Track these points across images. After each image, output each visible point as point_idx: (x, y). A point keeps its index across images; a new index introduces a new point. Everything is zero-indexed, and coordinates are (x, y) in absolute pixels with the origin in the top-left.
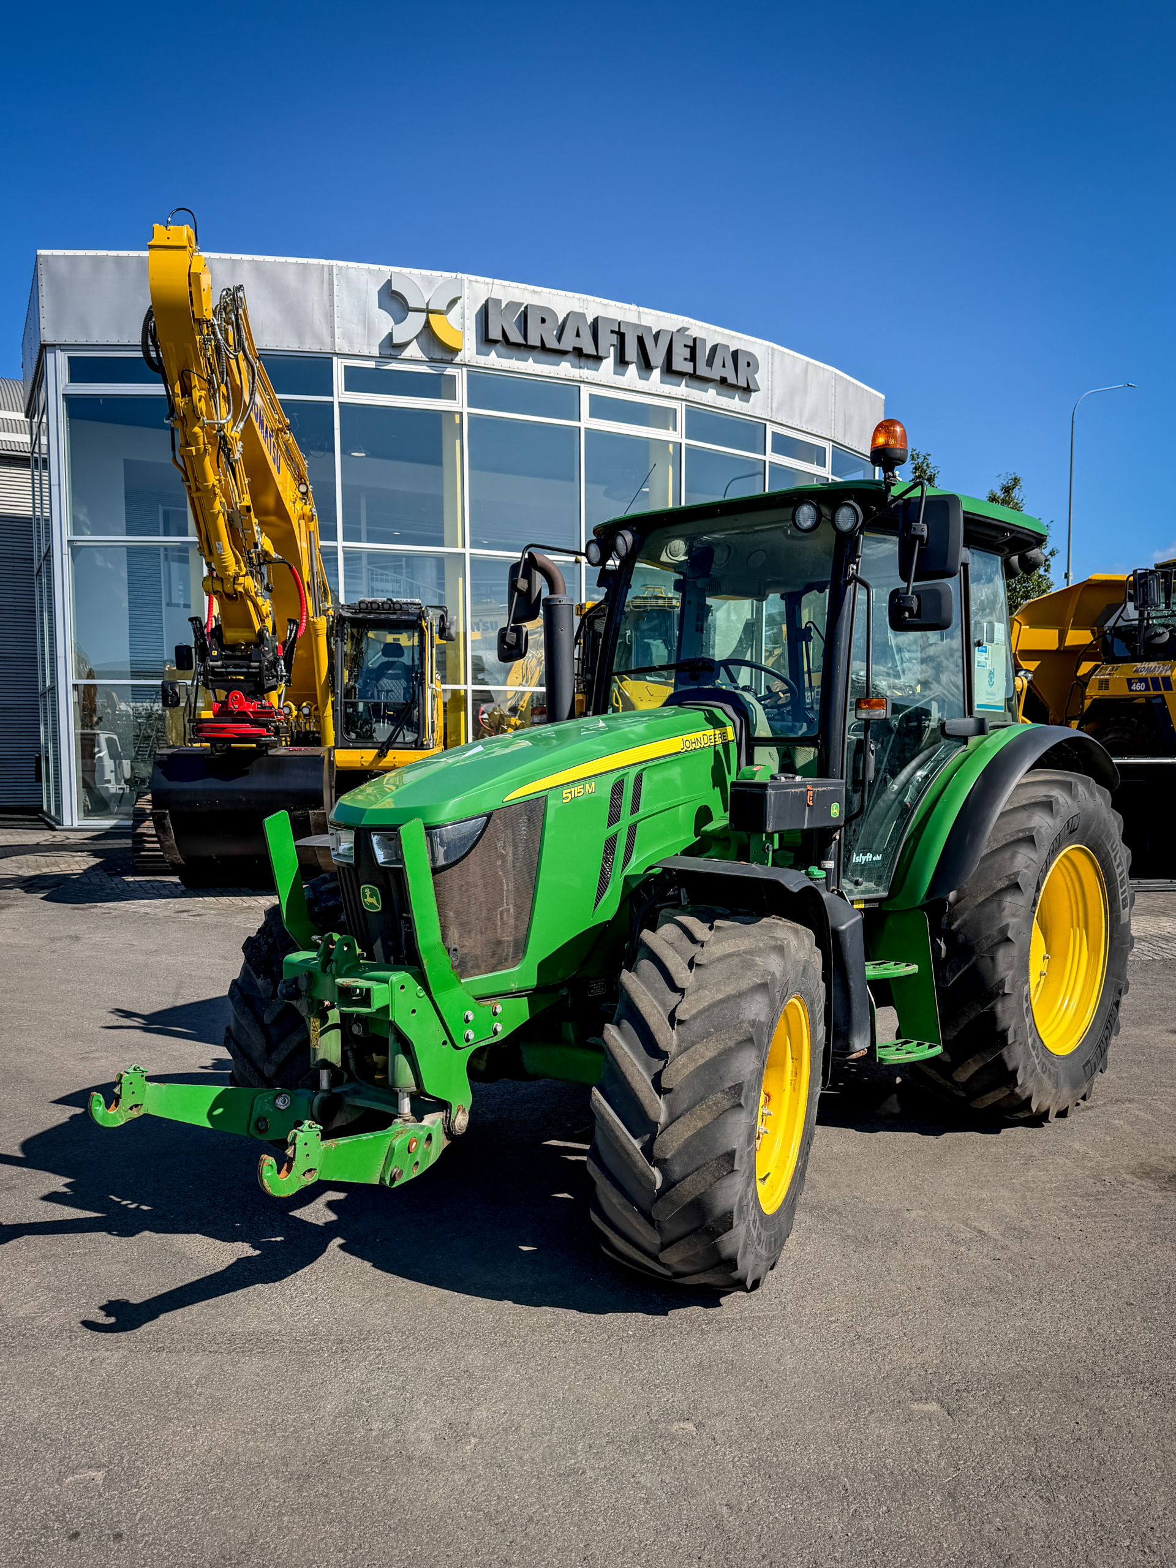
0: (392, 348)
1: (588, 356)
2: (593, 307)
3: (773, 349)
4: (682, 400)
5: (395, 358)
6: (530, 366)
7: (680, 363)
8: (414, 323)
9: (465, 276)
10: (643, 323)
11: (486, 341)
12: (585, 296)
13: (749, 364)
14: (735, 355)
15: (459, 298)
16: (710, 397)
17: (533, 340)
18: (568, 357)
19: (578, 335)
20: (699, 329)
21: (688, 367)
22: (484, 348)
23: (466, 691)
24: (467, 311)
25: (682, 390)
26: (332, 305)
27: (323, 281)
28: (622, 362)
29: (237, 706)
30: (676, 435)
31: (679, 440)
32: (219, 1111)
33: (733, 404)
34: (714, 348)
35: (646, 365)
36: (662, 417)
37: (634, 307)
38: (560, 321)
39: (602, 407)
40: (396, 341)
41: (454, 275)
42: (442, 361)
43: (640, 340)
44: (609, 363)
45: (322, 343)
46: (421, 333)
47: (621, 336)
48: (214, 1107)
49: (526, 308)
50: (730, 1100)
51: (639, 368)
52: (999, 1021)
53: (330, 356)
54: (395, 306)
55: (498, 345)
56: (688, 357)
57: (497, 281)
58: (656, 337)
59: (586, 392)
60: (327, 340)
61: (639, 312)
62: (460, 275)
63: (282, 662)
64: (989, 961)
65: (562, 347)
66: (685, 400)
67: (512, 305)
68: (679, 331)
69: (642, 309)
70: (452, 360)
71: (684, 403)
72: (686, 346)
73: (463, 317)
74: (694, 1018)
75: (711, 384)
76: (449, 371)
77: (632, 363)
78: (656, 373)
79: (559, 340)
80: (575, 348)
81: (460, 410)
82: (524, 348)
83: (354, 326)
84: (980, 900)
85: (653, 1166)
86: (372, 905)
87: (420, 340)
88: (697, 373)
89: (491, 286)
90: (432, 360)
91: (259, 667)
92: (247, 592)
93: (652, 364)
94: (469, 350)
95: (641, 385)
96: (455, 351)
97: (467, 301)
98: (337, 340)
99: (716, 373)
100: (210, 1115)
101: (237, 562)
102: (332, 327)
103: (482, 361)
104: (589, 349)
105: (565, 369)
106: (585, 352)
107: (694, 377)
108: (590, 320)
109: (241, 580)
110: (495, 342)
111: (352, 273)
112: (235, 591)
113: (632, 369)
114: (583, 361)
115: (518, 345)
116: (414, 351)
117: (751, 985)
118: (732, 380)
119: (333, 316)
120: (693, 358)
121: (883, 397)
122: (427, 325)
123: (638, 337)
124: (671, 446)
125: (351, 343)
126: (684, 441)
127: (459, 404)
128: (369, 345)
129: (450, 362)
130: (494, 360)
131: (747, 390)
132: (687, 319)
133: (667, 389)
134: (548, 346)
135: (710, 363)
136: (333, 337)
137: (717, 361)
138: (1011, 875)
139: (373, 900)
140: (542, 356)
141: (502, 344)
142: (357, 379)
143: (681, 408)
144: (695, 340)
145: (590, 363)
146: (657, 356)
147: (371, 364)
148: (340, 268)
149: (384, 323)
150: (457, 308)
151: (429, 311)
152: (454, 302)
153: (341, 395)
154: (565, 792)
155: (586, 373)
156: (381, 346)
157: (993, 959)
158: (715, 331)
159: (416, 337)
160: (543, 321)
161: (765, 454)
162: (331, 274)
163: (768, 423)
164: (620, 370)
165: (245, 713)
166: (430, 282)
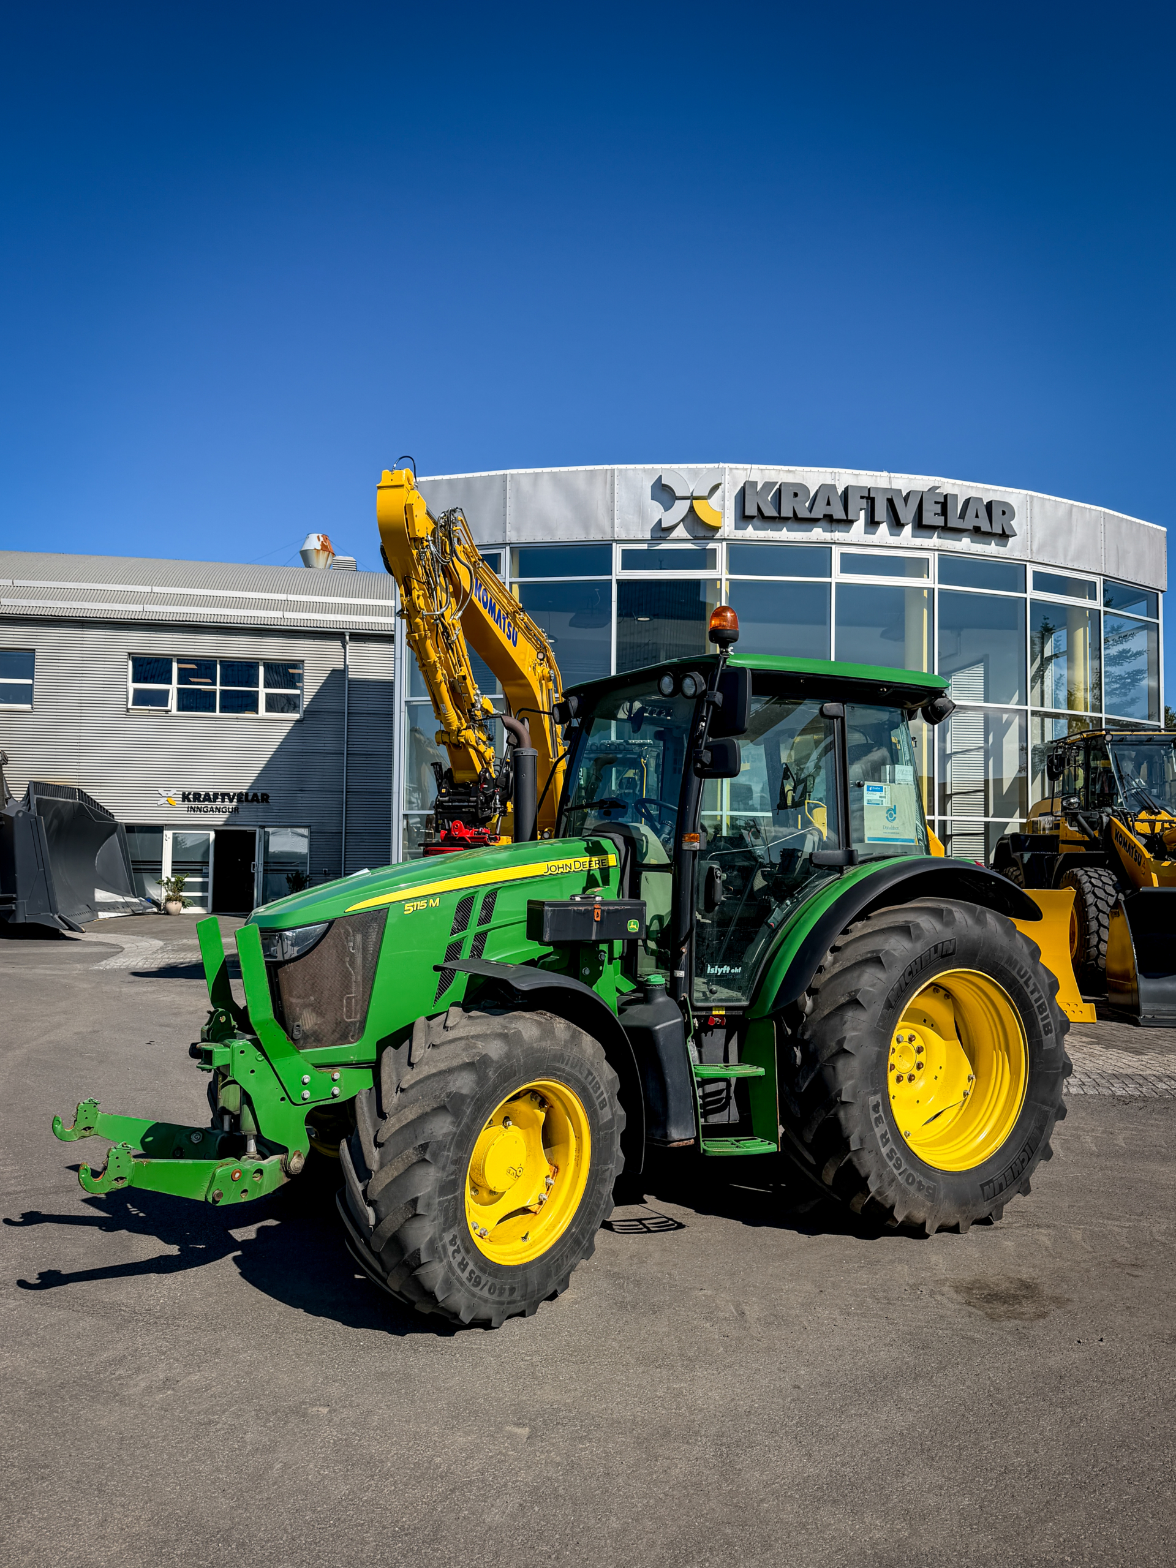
0: (662, 532)
1: (839, 521)
2: (844, 478)
3: (1032, 497)
4: (935, 550)
5: (664, 539)
6: (785, 535)
7: (931, 517)
8: (681, 508)
9: (726, 465)
10: (894, 486)
11: (743, 518)
12: (836, 470)
13: (1004, 513)
14: (989, 506)
15: (720, 484)
16: (965, 545)
17: (786, 512)
18: (819, 523)
19: (828, 504)
20: (949, 486)
21: (939, 521)
22: (742, 524)
24: (727, 494)
25: (935, 541)
26: (613, 501)
27: (606, 483)
28: (872, 523)
29: (457, 833)
30: (930, 582)
31: (932, 586)
32: (150, 1139)
33: (992, 549)
34: (967, 502)
35: (897, 524)
36: (918, 567)
37: (885, 474)
38: (812, 494)
39: (851, 563)
40: (664, 525)
41: (716, 465)
42: (704, 538)
43: (890, 502)
44: (860, 524)
45: (604, 533)
46: (685, 517)
47: (871, 500)
48: (146, 1136)
49: (780, 485)
50: (417, 1155)
51: (890, 527)
52: (844, 1127)
53: (611, 542)
54: (666, 497)
55: (755, 519)
56: (939, 511)
57: (755, 466)
58: (906, 499)
59: (836, 553)
60: (608, 529)
61: (890, 478)
62: (722, 465)
63: (498, 797)
64: (831, 1069)
65: (813, 515)
66: (938, 550)
67: (768, 485)
68: (929, 490)
69: (892, 475)
70: (714, 536)
71: (937, 553)
72: (936, 503)
73: (724, 499)
74: (412, 1087)
75: (965, 534)
76: (711, 546)
77: (883, 522)
78: (908, 529)
79: (811, 512)
80: (825, 516)
81: (719, 577)
82: (778, 520)
83: (630, 516)
84: (826, 1012)
85: (368, 1206)
87: (686, 522)
88: (949, 525)
89: (749, 471)
90: (696, 538)
91: (476, 801)
92: (467, 741)
93: (902, 522)
94: (728, 527)
95: (893, 540)
96: (716, 529)
97: (727, 485)
98: (616, 529)
99: (969, 523)
100: (142, 1142)
101: (459, 719)
102: (613, 519)
103: (739, 534)
104: (839, 514)
105: (818, 534)
106: (834, 518)
107: (947, 530)
108: (840, 491)
109: (463, 733)
110: (752, 517)
111: (631, 473)
112: (458, 741)
113: (884, 528)
114: (834, 526)
115: (772, 518)
116: (680, 532)
117: (461, 1063)
118: (985, 527)
119: (613, 510)
120: (944, 512)
121: (1164, 529)
122: (692, 509)
123: (888, 499)
124: (926, 592)
125: (628, 530)
126: (937, 586)
127: (721, 573)
128: (642, 531)
129: (712, 539)
130: (750, 533)
131: (1004, 537)
132: (938, 478)
133: (919, 542)
134: (799, 516)
135: (962, 516)
136: (613, 527)
137: (971, 512)
138: (852, 992)
140: (796, 525)
141: (758, 518)
142: (631, 560)
143: (934, 559)
144: (946, 497)
145: (842, 526)
146: (907, 513)
147: (645, 546)
148: (620, 470)
149: (656, 512)
150: (719, 492)
151: (692, 498)
152: (716, 488)
153: (619, 573)
154: (407, 905)
155: (838, 536)
156: (652, 530)
157: (834, 1068)
158: (969, 486)
159: (682, 520)
160: (796, 495)
161: (1026, 592)
162: (613, 476)
163: (1028, 564)
164: (870, 530)
165: (463, 839)
166: (696, 472)
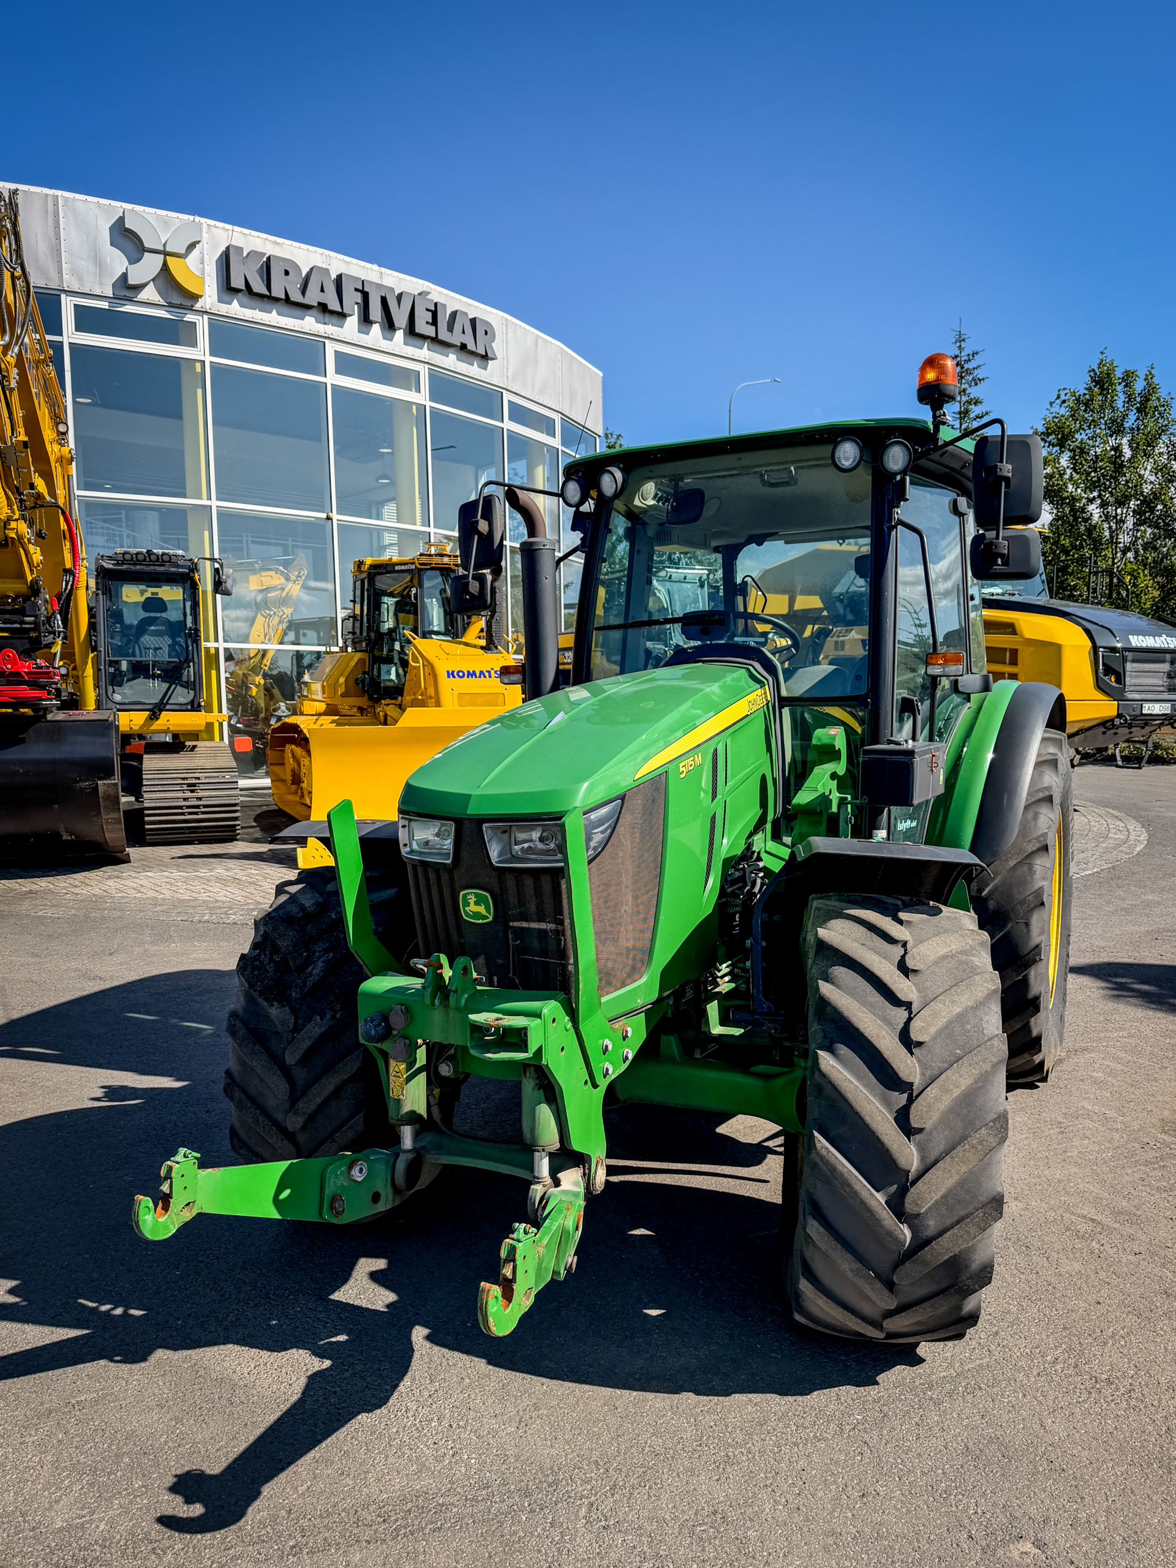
0: (126, 288)
1: (333, 313)
2: (337, 263)
3: (506, 319)
4: (425, 362)
5: (130, 300)
6: (274, 318)
7: (422, 326)
8: (151, 265)
9: (203, 220)
10: (385, 283)
11: (228, 289)
12: (327, 252)
13: (486, 333)
14: (473, 322)
15: (198, 242)
16: (451, 361)
17: (278, 292)
18: (313, 311)
19: (322, 290)
20: (439, 294)
21: (430, 331)
22: (226, 297)
23: (217, 649)
24: (206, 257)
25: (424, 352)
26: (58, 238)
27: (47, 212)
28: (366, 320)
29: (9, 666)
30: (421, 397)
31: (423, 403)
33: (471, 370)
34: (454, 314)
35: (390, 325)
36: (405, 378)
37: (375, 267)
38: (304, 274)
39: (347, 365)
40: (132, 281)
41: (191, 218)
42: (181, 307)
43: (384, 300)
44: (353, 321)
45: (48, 278)
46: (157, 275)
47: (365, 295)
49: (269, 258)
51: (382, 328)
53: (58, 293)
54: (128, 245)
55: (240, 294)
56: (430, 321)
57: (236, 228)
58: (399, 297)
59: (331, 348)
60: (54, 275)
61: (381, 273)
62: (198, 219)
65: (306, 301)
66: (428, 363)
67: (253, 254)
68: (420, 294)
69: (383, 270)
70: (192, 306)
71: (427, 366)
72: (427, 310)
73: (202, 263)
75: (451, 349)
76: (189, 317)
77: (376, 322)
78: (399, 335)
79: (303, 292)
80: (319, 304)
81: (202, 358)
82: (267, 299)
83: (83, 262)
86: (477, 915)
87: (157, 282)
88: (439, 337)
89: (230, 232)
90: (171, 305)
93: (396, 325)
94: (210, 297)
95: (385, 345)
96: (196, 297)
97: (206, 246)
98: (65, 276)
99: (456, 339)
102: (60, 262)
103: (223, 309)
104: (334, 305)
105: (309, 324)
106: (329, 308)
107: (435, 340)
108: (334, 276)
110: (237, 291)
111: (80, 206)
113: (376, 329)
114: (327, 317)
115: (261, 296)
116: (150, 293)
118: (471, 346)
119: (59, 250)
120: (434, 322)
121: (601, 374)
122: (165, 267)
123: (382, 297)
124: (414, 407)
125: (80, 280)
126: (429, 404)
127: (200, 352)
128: (101, 284)
129: (191, 309)
130: (235, 309)
131: (485, 357)
132: (427, 283)
133: (410, 351)
134: (292, 299)
135: (450, 328)
136: (60, 272)
137: (458, 327)
139: (481, 909)
140: (286, 309)
141: (245, 294)
142: (87, 319)
143: (424, 371)
144: (436, 304)
145: (335, 319)
146: (400, 318)
147: (104, 305)
148: (66, 200)
149: (117, 262)
150: (195, 253)
151: (166, 254)
152: (192, 246)
153: (70, 335)
155: (330, 329)
156: (114, 285)
158: (453, 298)
159: (153, 280)
160: (287, 273)
161: (503, 421)
162: (56, 204)
163: (504, 392)
164: (364, 328)
165: (19, 674)
166: (166, 223)
